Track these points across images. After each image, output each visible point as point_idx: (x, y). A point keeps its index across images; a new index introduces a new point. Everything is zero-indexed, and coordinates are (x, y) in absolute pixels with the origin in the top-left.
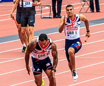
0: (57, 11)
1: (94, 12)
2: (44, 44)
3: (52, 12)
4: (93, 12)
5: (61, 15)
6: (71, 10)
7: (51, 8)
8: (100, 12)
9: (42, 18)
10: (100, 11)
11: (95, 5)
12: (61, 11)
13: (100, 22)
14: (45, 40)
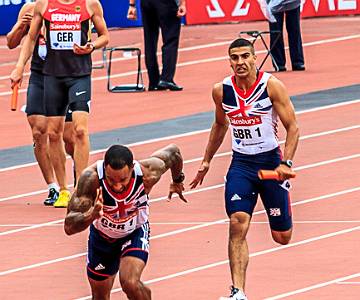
0: (161, 68)
1: (285, 70)
2: (122, 180)
3: (144, 71)
4: (283, 70)
5: (175, 80)
6: (245, 56)
7: (143, 56)
8: (303, 69)
9: (110, 91)
10: (305, 66)
11: (287, 48)
12: (177, 65)
13: (305, 102)
14: (127, 167)
